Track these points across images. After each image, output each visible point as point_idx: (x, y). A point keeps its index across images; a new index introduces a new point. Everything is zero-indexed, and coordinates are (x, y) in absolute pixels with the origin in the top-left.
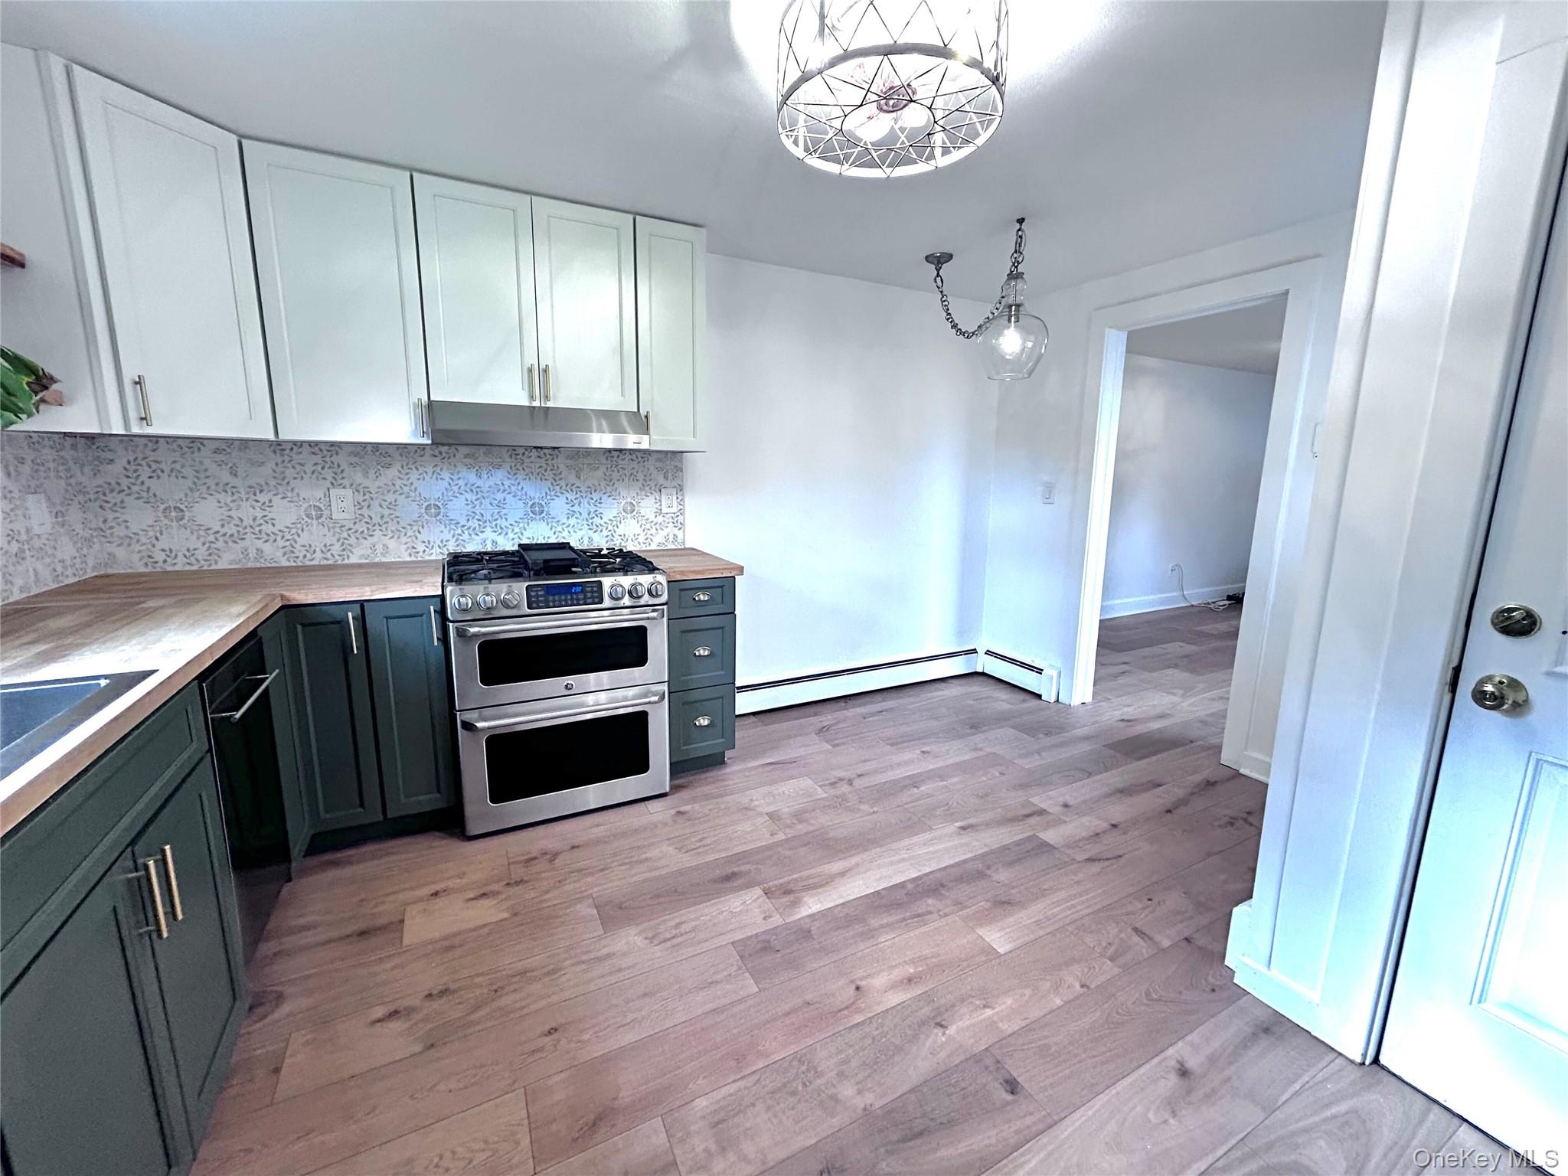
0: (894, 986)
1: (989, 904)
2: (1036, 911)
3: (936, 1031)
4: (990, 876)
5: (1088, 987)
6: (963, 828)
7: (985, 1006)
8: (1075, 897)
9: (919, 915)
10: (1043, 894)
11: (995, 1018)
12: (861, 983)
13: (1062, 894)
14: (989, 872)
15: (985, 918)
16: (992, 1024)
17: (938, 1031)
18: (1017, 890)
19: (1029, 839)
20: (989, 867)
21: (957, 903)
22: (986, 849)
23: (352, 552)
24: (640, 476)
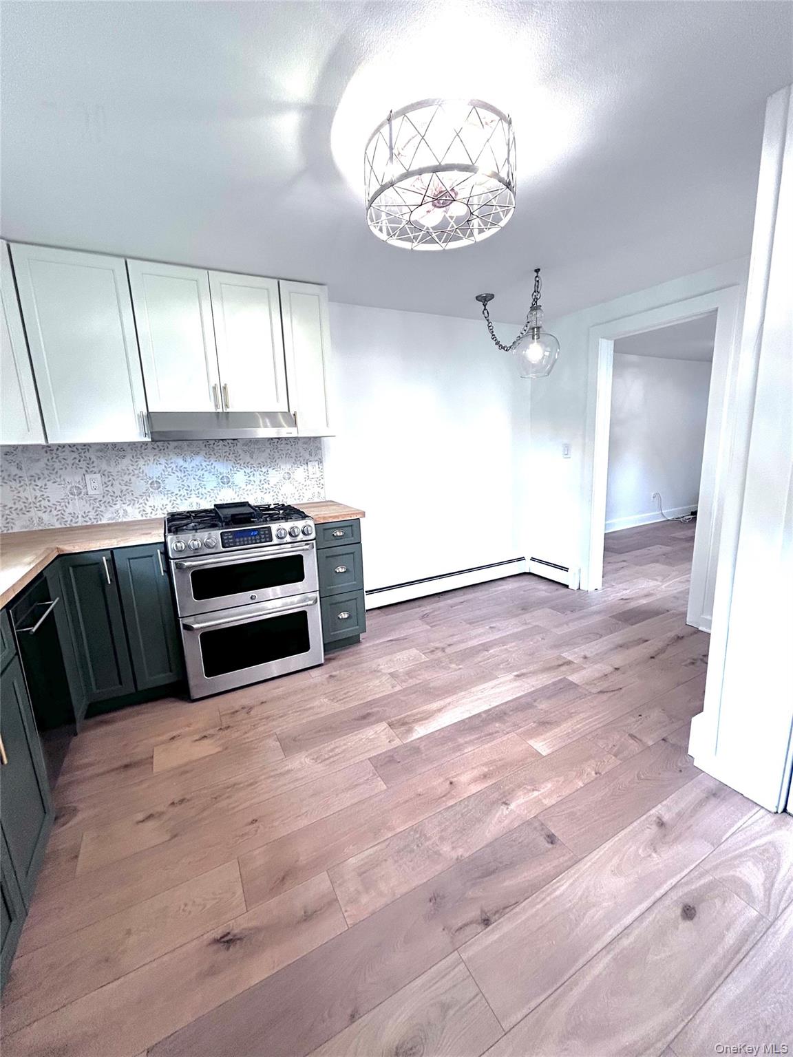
0: (475, 780)
1: (535, 724)
2: (565, 727)
3: (502, 807)
4: (536, 707)
5: (600, 774)
6: (518, 676)
7: (533, 790)
8: (591, 717)
9: (490, 734)
10: (570, 716)
11: (540, 797)
12: (453, 780)
13: (582, 715)
14: (535, 704)
15: (532, 734)
16: (538, 801)
17: (504, 807)
18: (554, 714)
19: (560, 681)
20: (535, 701)
21: (515, 725)
22: (533, 689)
23: (102, 516)
24: (293, 454)
